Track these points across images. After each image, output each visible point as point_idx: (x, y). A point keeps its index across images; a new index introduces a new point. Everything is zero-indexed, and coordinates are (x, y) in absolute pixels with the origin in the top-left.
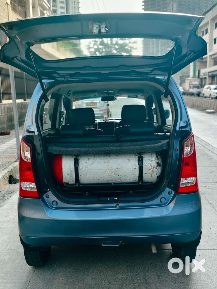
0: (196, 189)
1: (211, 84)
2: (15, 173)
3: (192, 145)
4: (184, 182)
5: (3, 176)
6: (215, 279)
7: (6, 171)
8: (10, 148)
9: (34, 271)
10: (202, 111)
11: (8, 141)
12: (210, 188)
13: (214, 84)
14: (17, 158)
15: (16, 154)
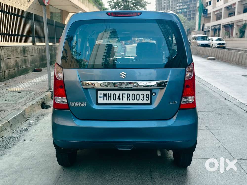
0: (194, 106)
1: (214, 36)
2: (47, 100)
3: (192, 70)
4: (185, 101)
5: (37, 101)
6: (207, 179)
7: (39, 98)
8: (42, 81)
9: (64, 170)
10: (204, 58)
11: (40, 76)
12: (207, 115)
13: (216, 36)
14: (48, 89)
15: (47, 86)
